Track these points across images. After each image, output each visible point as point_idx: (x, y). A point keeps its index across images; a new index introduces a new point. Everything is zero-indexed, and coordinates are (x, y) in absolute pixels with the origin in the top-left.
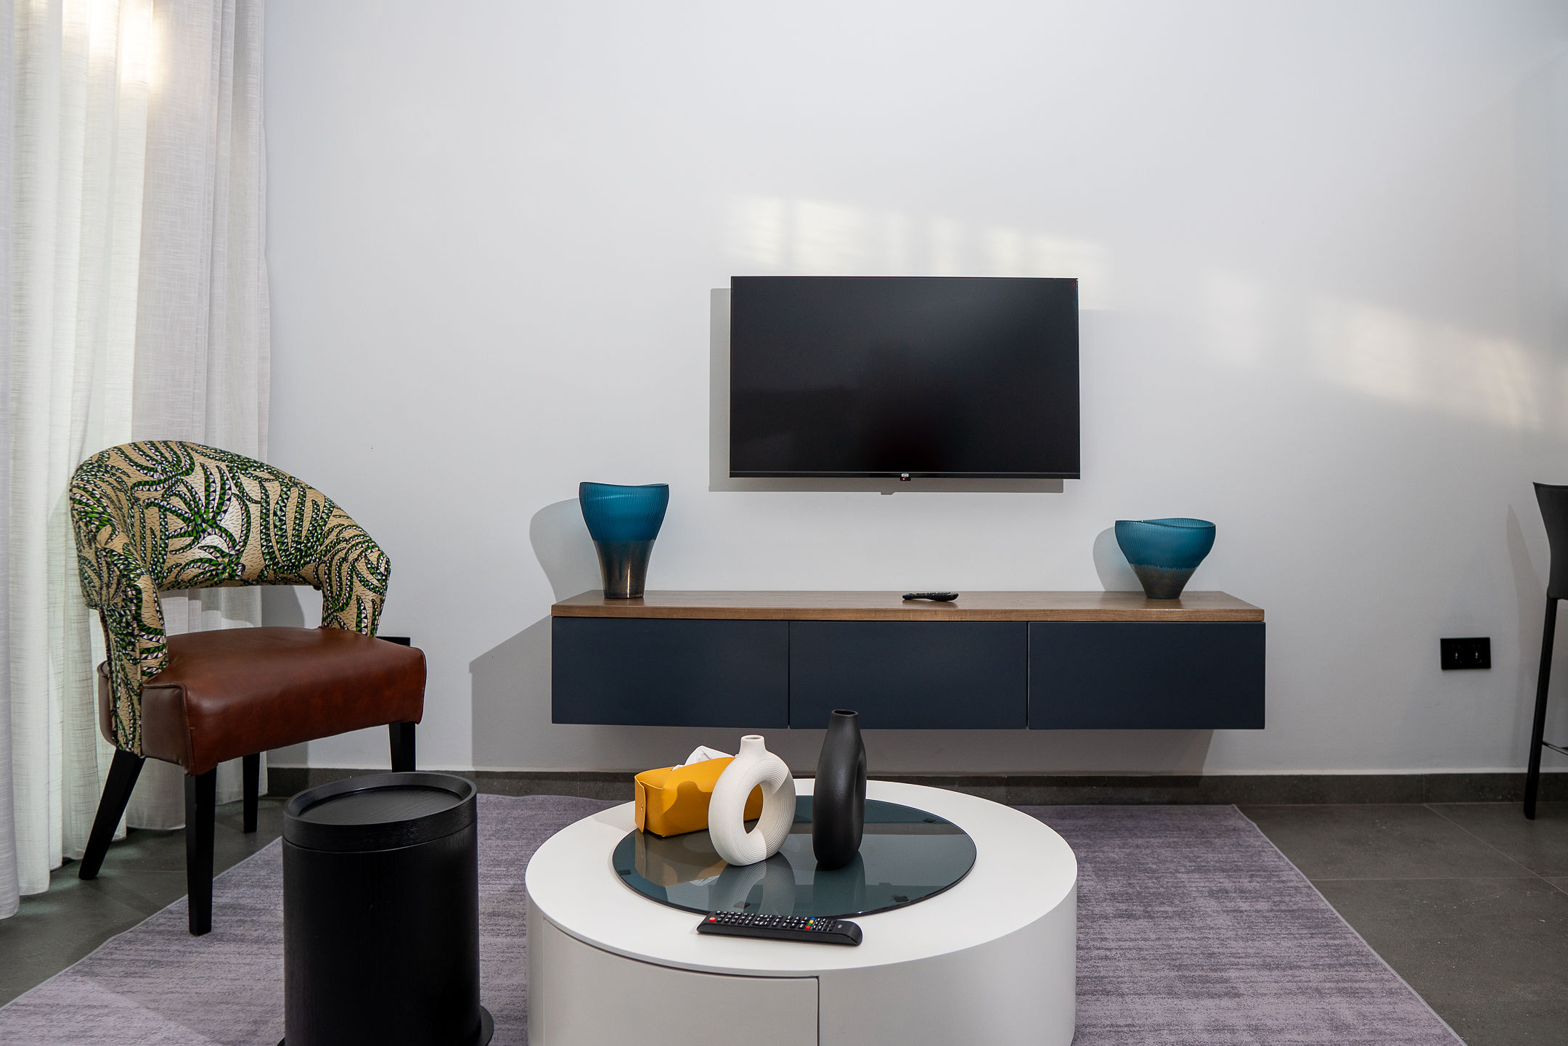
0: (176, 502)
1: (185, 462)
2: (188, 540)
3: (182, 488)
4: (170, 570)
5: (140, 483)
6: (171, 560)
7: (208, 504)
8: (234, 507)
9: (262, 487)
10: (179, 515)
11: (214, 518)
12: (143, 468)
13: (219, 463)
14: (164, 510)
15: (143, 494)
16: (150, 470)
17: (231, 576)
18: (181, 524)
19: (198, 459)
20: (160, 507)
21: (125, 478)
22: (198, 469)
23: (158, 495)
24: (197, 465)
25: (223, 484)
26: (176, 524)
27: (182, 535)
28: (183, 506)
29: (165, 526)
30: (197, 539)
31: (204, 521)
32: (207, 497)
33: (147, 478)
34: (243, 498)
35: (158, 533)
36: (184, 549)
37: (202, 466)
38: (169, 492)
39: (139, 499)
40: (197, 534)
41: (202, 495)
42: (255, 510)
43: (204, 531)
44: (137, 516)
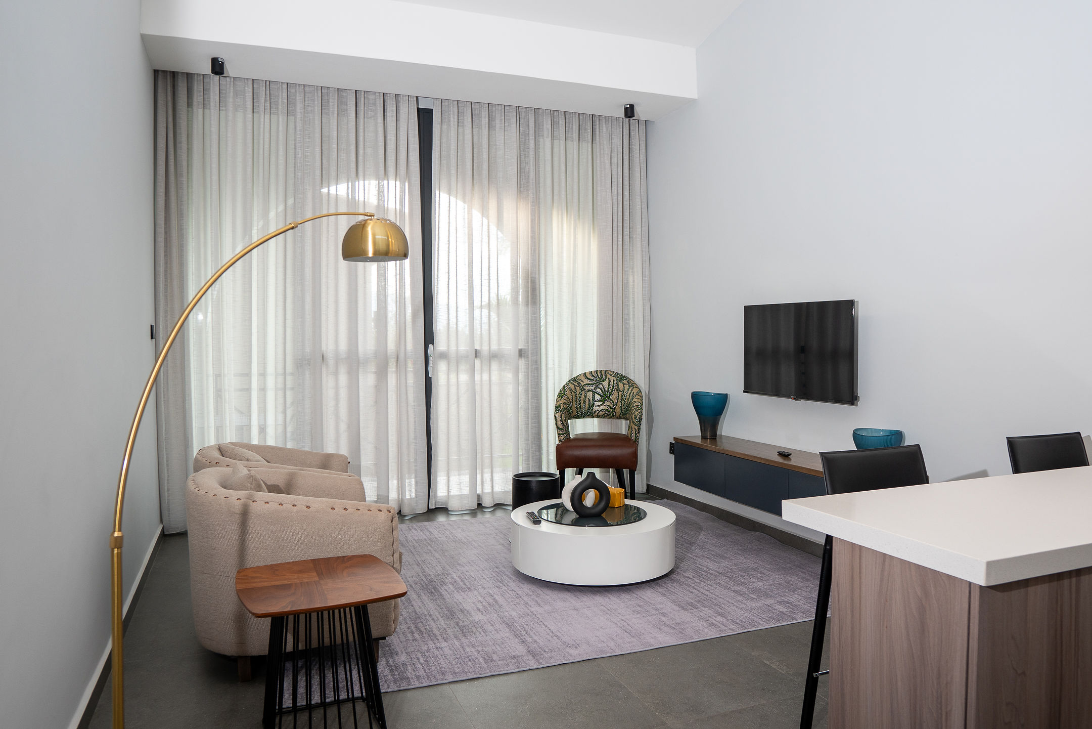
0: (598, 390)
1: (604, 377)
2: (601, 403)
3: (601, 386)
4: (595, 412)
5: (587, 384)
6: (595, 409)
7: (608, 391)
8: (615, 392)
9: (624, 386)
10: (599, 395)
11: (609, 396)
12: (589, 379)
13: (614, 378)
14: (594, 393)
15: (587, 388)
16: (591, 380)
17: (613, 415)
18: (599, 397)
19: (608, 376)
20: (593, 392)
21: (581, 383)
22: (607, 380)
23: (593, 388)
24: (607, 378)
25: (614, 385)
26: (597, 397)
27: (599, 401)
28: (601, 392)
29: (594, 398)
30: (604, 402)
31: (606, 397)
32: (608, 389)
33: (590, 383)
34: (618, 390)
35: (591, 400)
36: (600, 405)
37: (609, 378)
38: (597, 387)
39: (585, 389)
40: (604, 401)
41: (607, 388)
42: (620, 393)
43: (606, 400)
44: (583, 394)
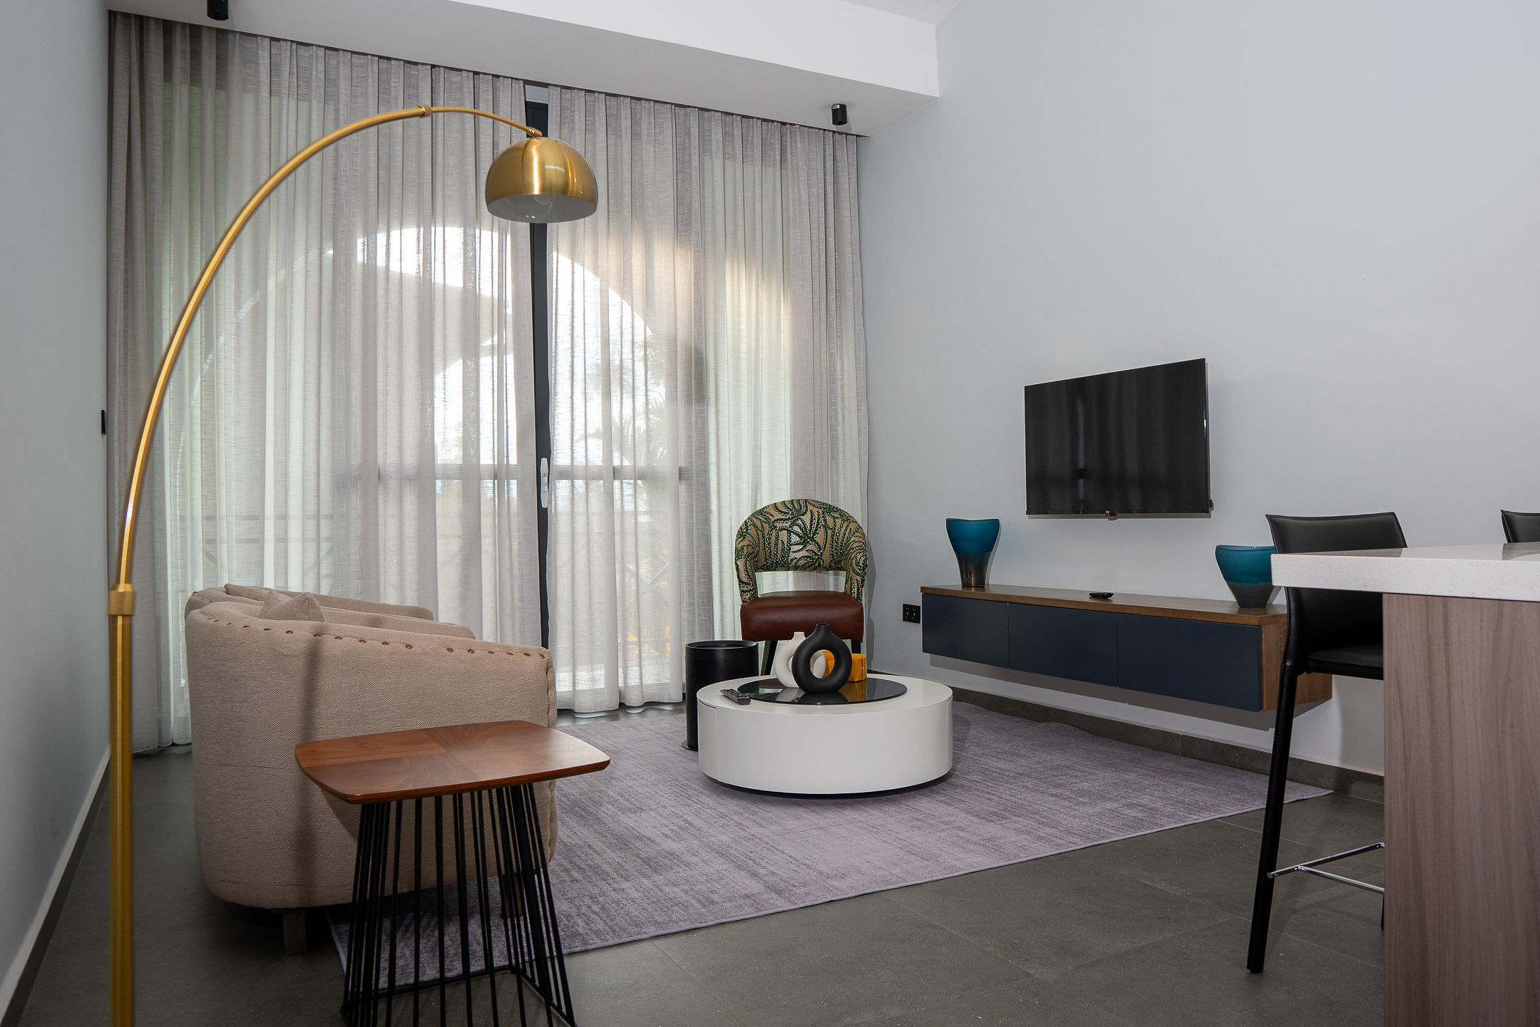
0: (796, 528)
1: (803, 509)
2: (801, 547)
3: (800, 522)
4: (792, 560)
5: (778, 519)
6: (792, 556)
7: (811, 530)
8: (821, 531)
9: (834, 521)
10: (797, 535)
11: (813, 536)
12: (782, 512)
13: (819, 510)
14: (789, 532)
15: (779, 525)
16: (785, 513)
17: (819, 565)
18: (798, 539)
19: (810, 507)
20: (788, 531)
21: (770, 517)
22: (809, 512)
23: (788, 525)
24: (809, 510)
25: (819, 520)
26: (795, 539)
27: (797, 544)
28: (799, 530)
29: (789, 540)
30: (805, 546)
31: (808, 538)
32: (811, 526)
33: (783, 517)
34: (826, 527)
35: (786, 543)
36: (799, 551)
37: (811, 511)
38: (794, 524)
39: (777, 527)
40: (805, 544)
41: (808, 525)
42: (830, 532)
43: (808, 543)
44: (774, 534)
